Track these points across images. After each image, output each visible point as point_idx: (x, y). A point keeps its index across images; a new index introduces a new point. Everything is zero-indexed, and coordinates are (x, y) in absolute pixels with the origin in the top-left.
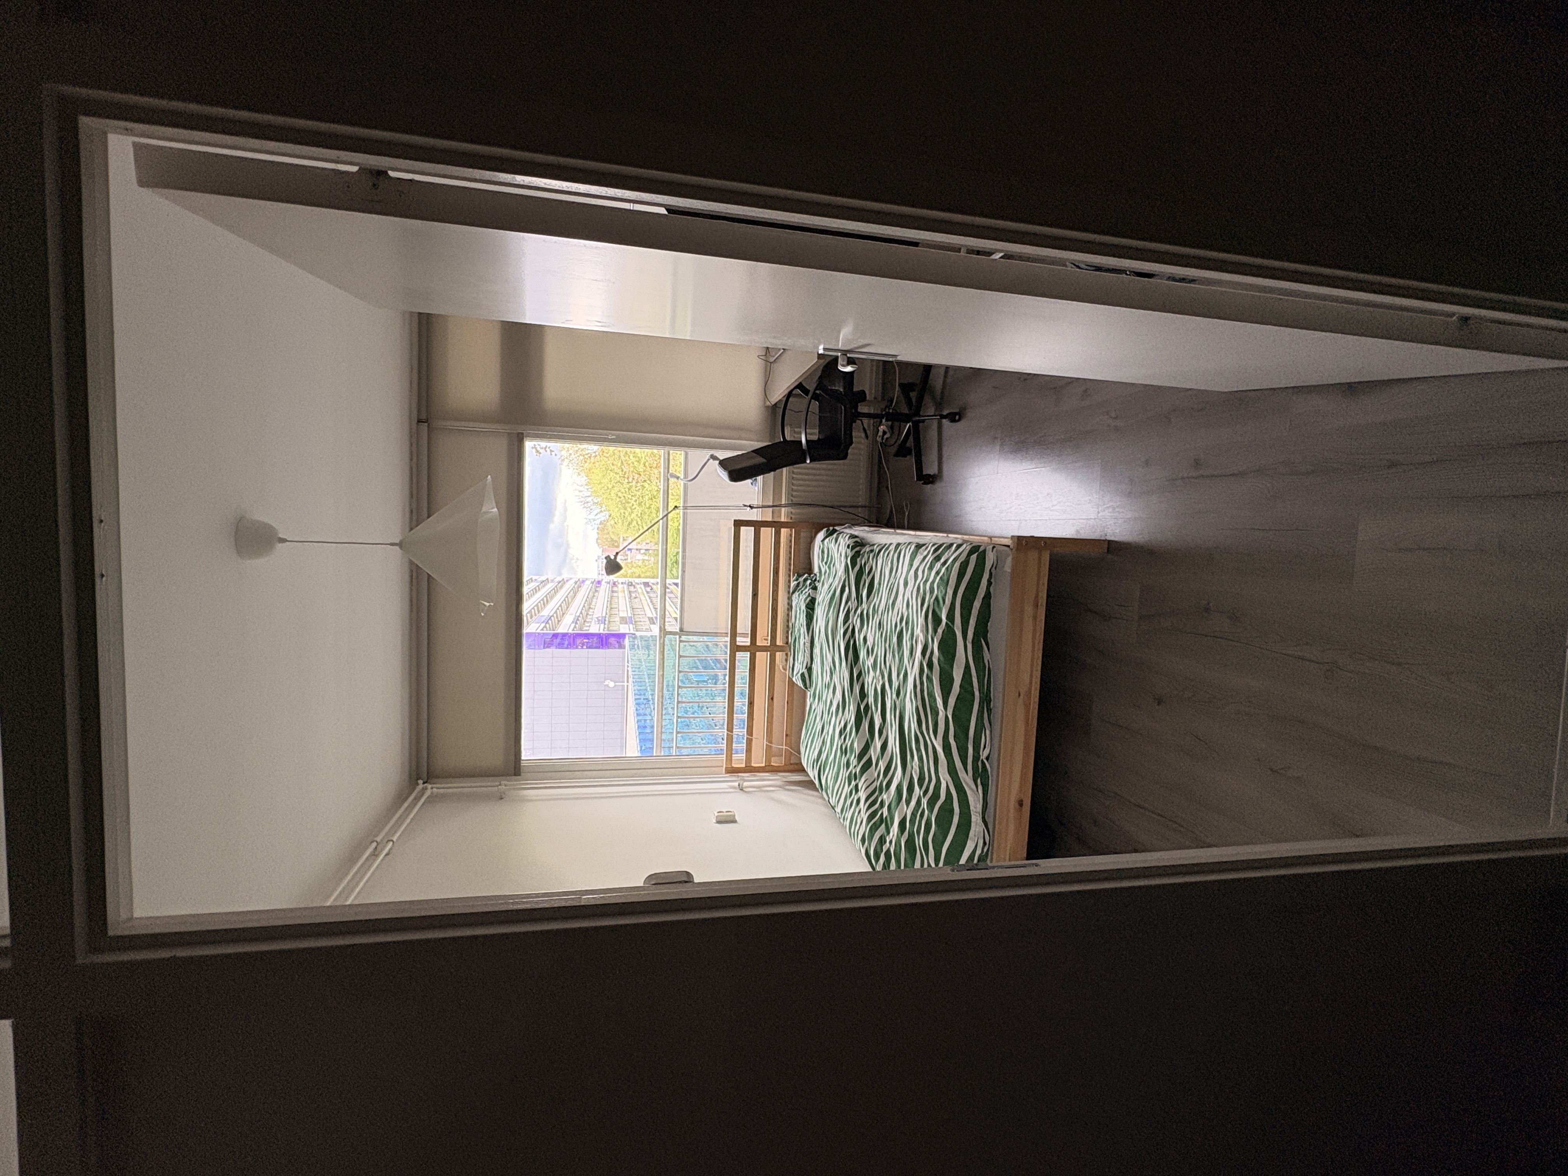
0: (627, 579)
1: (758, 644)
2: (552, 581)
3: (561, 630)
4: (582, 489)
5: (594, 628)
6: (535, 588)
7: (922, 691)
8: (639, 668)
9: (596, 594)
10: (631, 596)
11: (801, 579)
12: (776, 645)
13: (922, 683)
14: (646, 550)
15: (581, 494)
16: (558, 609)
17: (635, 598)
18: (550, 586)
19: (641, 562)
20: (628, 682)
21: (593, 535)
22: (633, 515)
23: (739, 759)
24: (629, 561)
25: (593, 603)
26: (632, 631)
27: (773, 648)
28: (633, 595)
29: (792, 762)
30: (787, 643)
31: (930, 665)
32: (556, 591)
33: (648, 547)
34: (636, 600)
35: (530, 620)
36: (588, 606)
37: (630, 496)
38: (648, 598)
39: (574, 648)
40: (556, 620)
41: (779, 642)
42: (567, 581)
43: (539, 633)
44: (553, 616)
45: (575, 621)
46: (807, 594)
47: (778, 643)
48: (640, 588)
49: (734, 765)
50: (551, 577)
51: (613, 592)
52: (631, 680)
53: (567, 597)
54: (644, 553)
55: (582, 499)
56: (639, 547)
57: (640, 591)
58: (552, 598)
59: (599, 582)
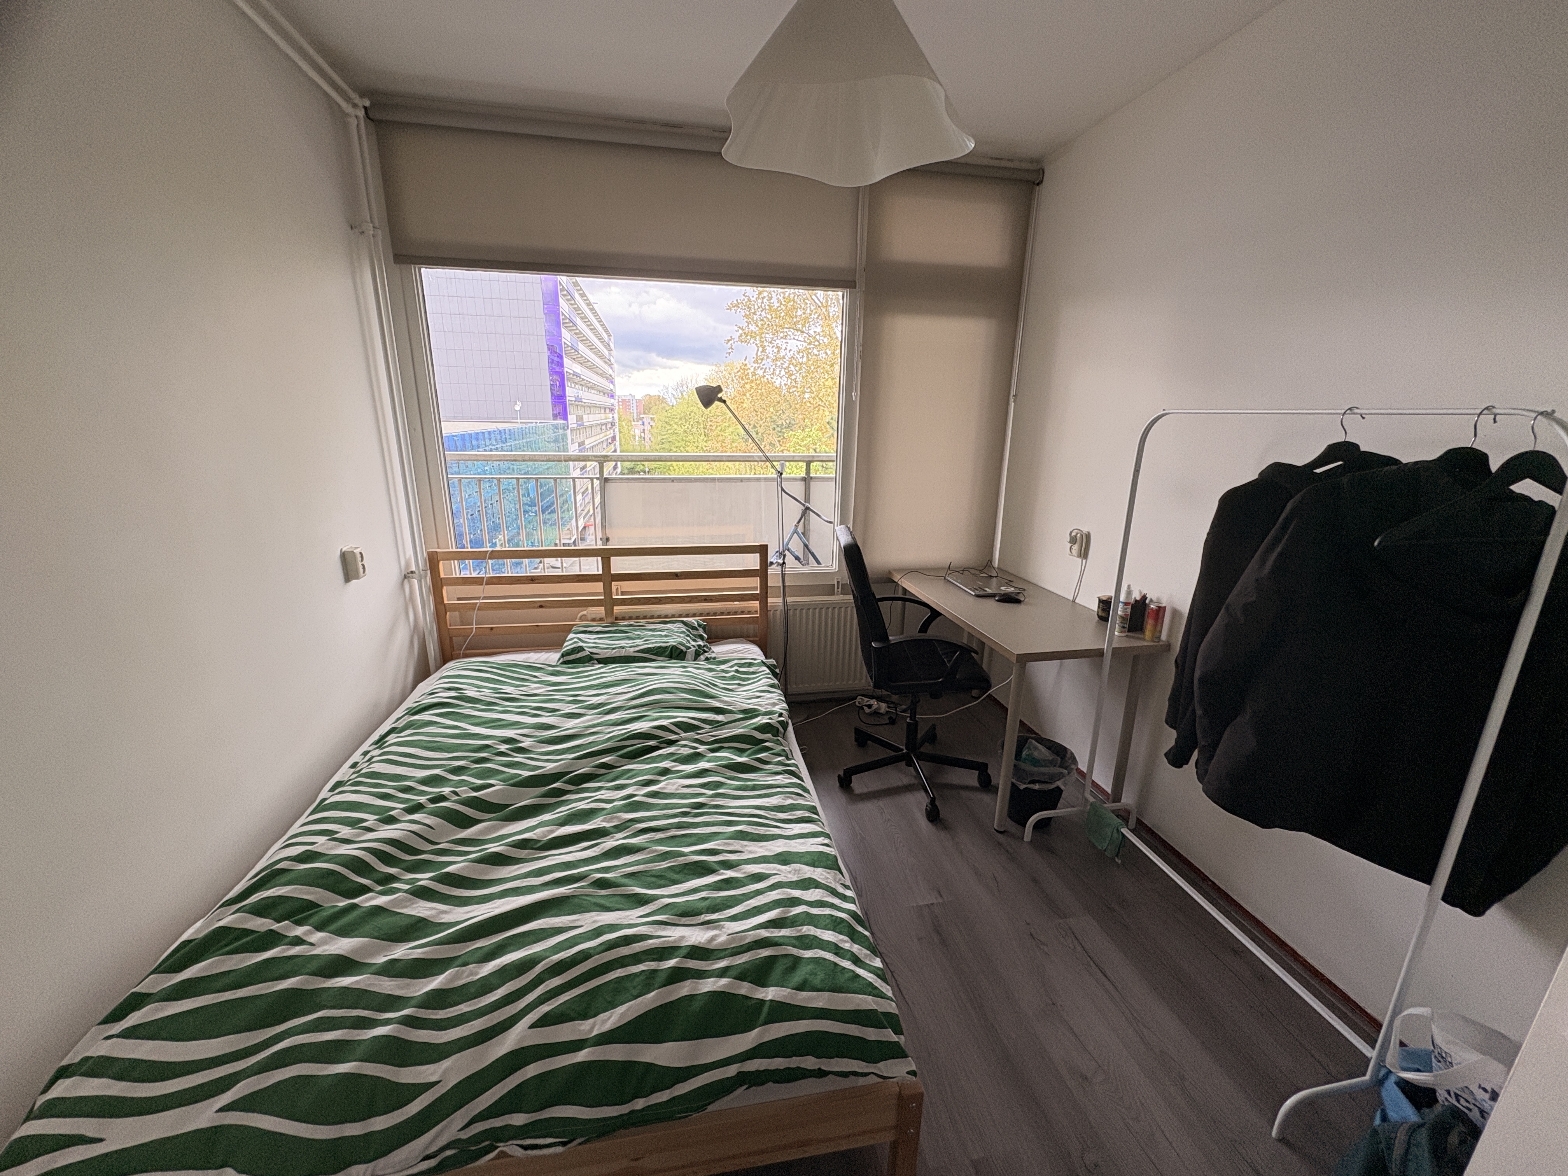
0: (617, 421)
1: (613, 583)
2: (610, 354)
3: (566, 361)
4: (694, 382)
5: (571, 392)
6: (602, 338)
7: (622, 962)
8: (536, 433)
9: (602, 394)
10: (603, 425)
11: (701, 632)
12: (614, 605)
13: (636, 958)
14: (644, 438)
15: (689, 381)
16: (586, 359)
17: (601, 429)
18: (606, 353)
19: (633, 433)
20: (521, 423)
21: (654, 392)
22: (675, 426)
23: (452, 569)
24: (633, 423)
25: (593, 391)
26: (570, 426)
27: (609, 602)
28: (603, 427)
29: (454, 638)
30: (617, 619)
31: (678, 975)
32: (602, 357)
33: (647, 439)
34: (599, 430)
35: (573, 332)
36: (591, 387)
37: (691, 423)
38: (602, 440)
39: (549, 372)
40: (575, 357)
41: (617, 609)
42: (612, 368)
43: (561, 340)
44: (579, 354)
45: (576, 375)
46: (688, 645)
47: (615, 608)
48: (610, 434)
49: (441, 563)
50: (614, 353)
51: (605, 408)
52: (524, 425)
53: (597, 367)
54: (641, 437)
55: (684, 382)
56: (646, 432)
57: (608, 433)
58: (595, 353)
59: (612, 396)
